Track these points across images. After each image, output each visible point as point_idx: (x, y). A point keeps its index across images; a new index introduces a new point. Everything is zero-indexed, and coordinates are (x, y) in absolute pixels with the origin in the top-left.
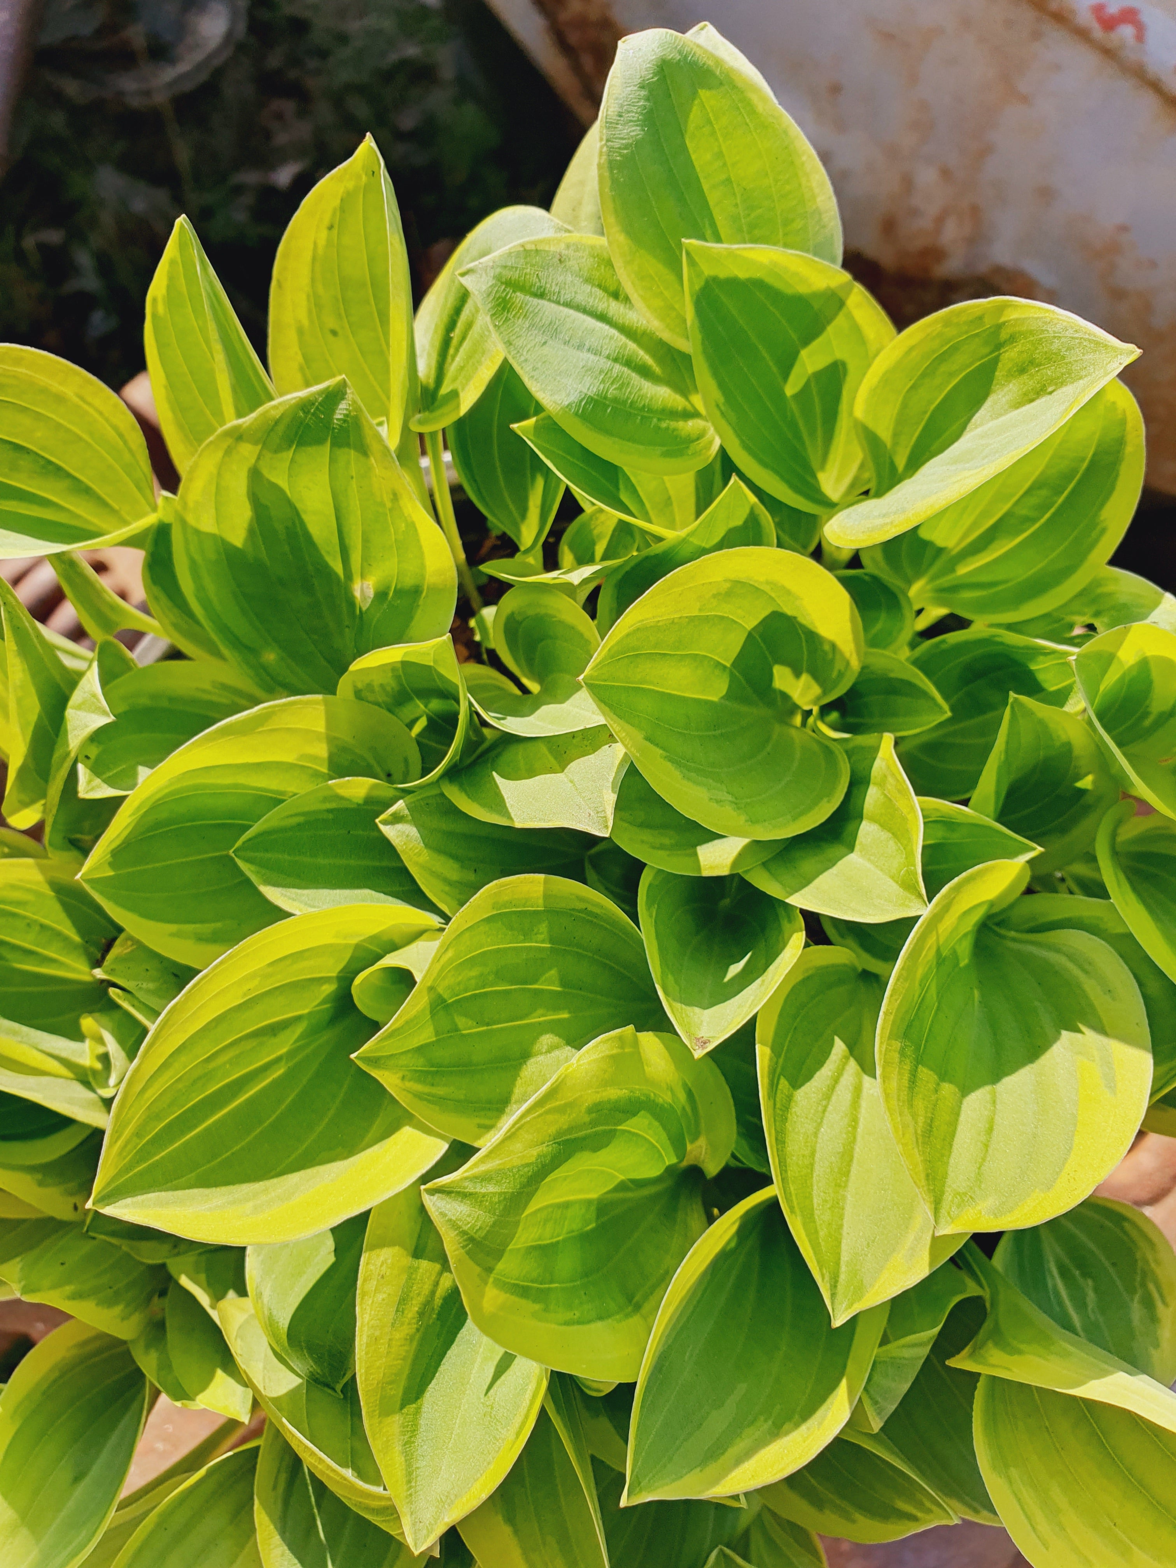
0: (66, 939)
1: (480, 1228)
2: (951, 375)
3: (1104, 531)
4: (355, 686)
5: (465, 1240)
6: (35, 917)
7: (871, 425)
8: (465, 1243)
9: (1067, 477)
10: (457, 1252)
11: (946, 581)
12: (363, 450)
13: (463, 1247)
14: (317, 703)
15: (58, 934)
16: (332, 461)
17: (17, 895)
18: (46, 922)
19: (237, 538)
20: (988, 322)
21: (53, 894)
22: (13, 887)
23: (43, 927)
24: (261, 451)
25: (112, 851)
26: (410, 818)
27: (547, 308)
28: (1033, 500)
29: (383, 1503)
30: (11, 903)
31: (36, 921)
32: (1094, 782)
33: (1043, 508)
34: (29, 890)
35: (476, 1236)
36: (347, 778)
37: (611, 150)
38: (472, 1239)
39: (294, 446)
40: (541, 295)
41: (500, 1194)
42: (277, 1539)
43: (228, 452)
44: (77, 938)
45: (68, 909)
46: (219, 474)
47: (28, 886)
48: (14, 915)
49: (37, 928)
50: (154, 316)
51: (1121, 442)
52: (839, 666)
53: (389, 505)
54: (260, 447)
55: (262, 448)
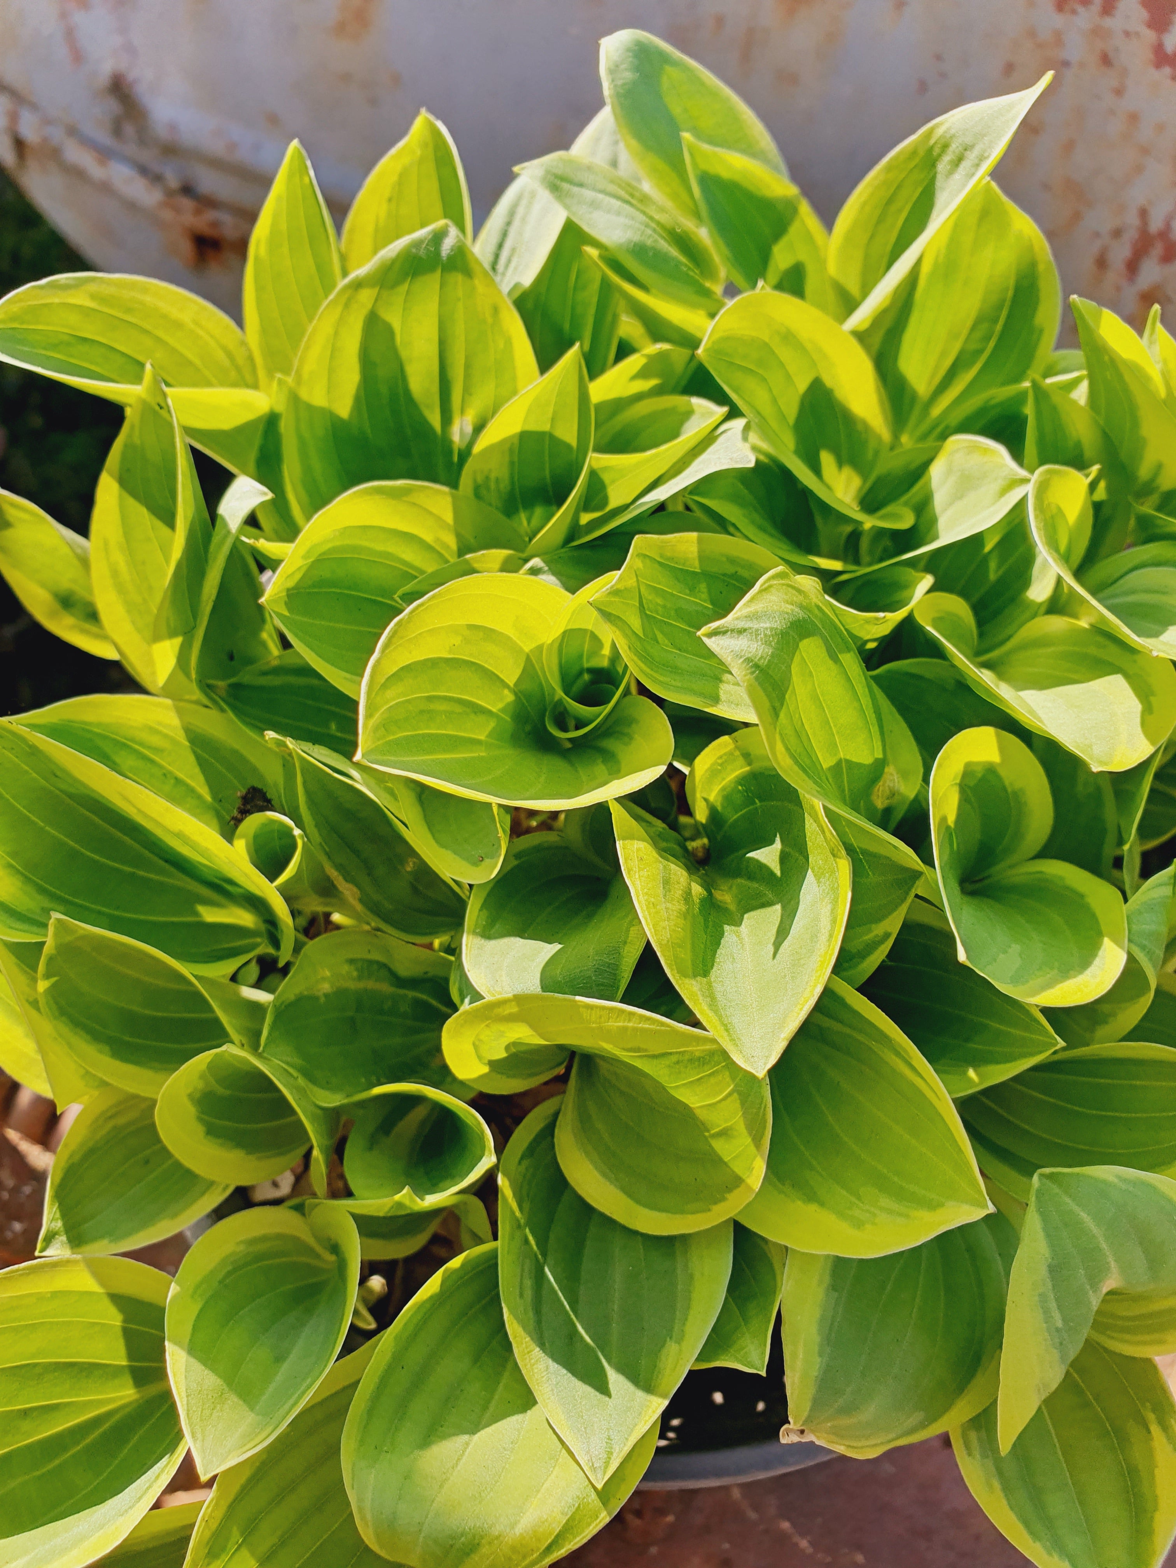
0: (199, 797)
1: (762, 657)
2: (900, 211)
3: (1041, 331)
4: (475, 481)
5: (752, 667)
6: (170, 768)
7: (842, 280)
8: (753, 669)
9: (1000, 307)
10: (747, 677)
11: (924, 427)
12: (468, 273)
13: (753, 673)
14: (444, 493)
15: (192, 791)
16: (442, 285)
17: (155, 740)
18: (181, 775)
19: (344, 409)
20: (921, 153)
21: (187, 744)
22: (152, 730)
23: (178, 781)
24: (379, 291)
25: (288, 590)
26: (546, 568)
27: (588, 194)
28: (978, 334)
29: (708, 1047)
30: (149, 748)
31: (171, 773)
32: (1109, 489)
33: (987, 338)
34: (166, 736)
35: (761, 663)
36: (482, 552)
37: (615, 86)
38: (757, 666)
39: (410, 278)
40: (581, 185)
41: (771, 629)
42: (537, 1351)
43: (347, 305)
44: (208, 798)
45: (202, 763)
46: (336, 333)
47: (165, 731)
48: (152, 761)
49: (173, 781)
50: (257, 258)
51: (1033, 265)
52: (872, 444)
53: (490, 320)
54: (377, 289)
55: (380, 288)
